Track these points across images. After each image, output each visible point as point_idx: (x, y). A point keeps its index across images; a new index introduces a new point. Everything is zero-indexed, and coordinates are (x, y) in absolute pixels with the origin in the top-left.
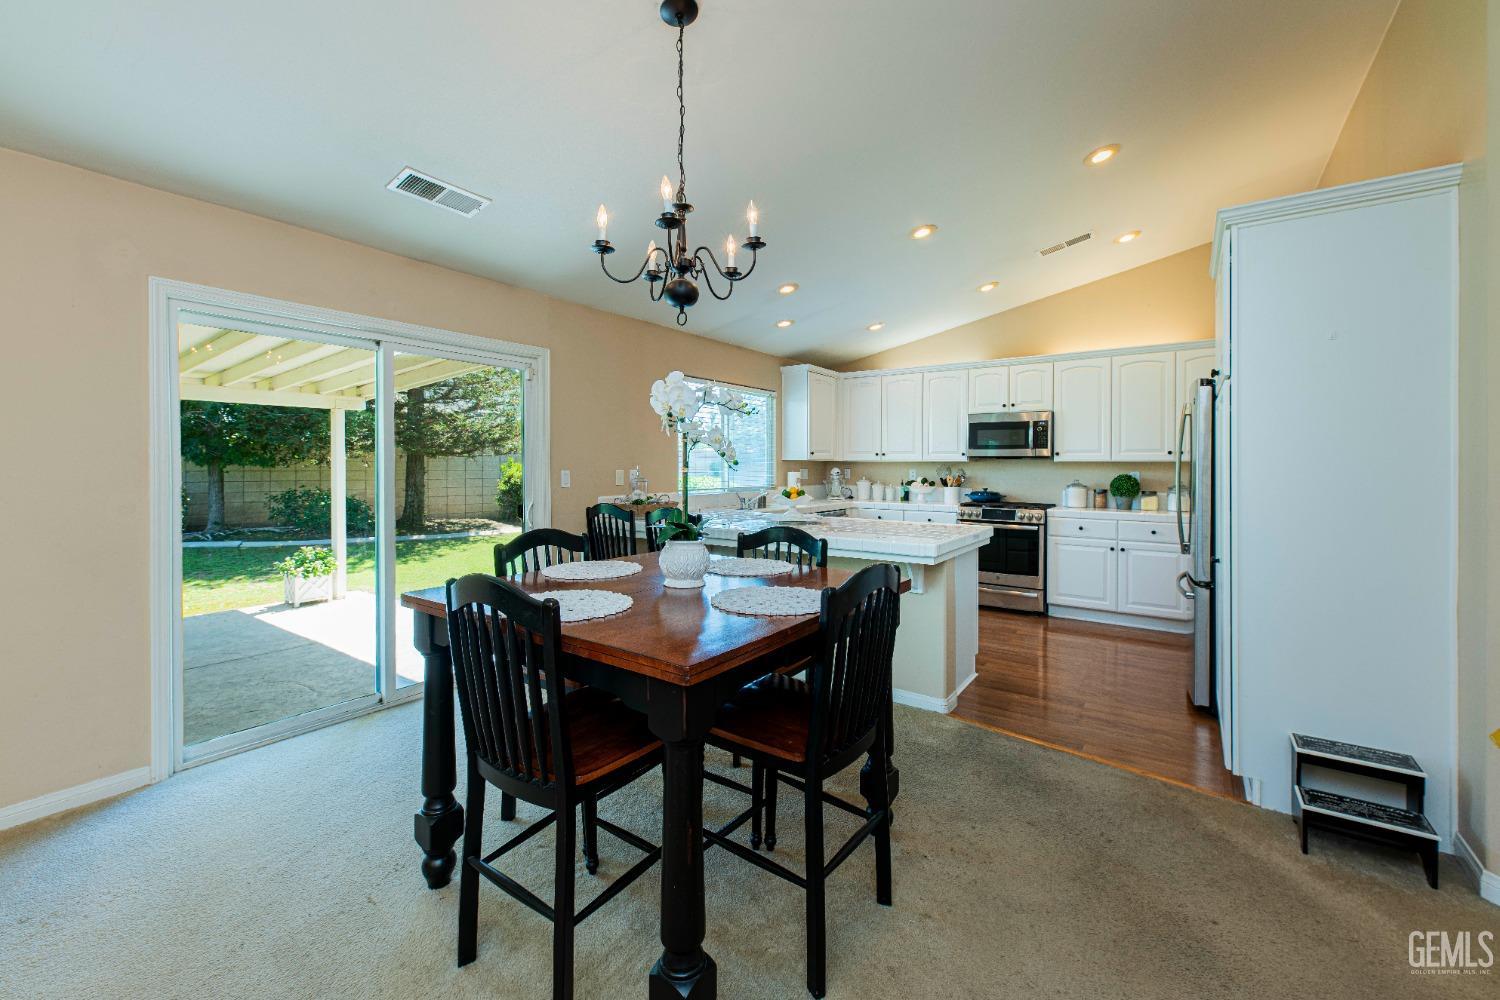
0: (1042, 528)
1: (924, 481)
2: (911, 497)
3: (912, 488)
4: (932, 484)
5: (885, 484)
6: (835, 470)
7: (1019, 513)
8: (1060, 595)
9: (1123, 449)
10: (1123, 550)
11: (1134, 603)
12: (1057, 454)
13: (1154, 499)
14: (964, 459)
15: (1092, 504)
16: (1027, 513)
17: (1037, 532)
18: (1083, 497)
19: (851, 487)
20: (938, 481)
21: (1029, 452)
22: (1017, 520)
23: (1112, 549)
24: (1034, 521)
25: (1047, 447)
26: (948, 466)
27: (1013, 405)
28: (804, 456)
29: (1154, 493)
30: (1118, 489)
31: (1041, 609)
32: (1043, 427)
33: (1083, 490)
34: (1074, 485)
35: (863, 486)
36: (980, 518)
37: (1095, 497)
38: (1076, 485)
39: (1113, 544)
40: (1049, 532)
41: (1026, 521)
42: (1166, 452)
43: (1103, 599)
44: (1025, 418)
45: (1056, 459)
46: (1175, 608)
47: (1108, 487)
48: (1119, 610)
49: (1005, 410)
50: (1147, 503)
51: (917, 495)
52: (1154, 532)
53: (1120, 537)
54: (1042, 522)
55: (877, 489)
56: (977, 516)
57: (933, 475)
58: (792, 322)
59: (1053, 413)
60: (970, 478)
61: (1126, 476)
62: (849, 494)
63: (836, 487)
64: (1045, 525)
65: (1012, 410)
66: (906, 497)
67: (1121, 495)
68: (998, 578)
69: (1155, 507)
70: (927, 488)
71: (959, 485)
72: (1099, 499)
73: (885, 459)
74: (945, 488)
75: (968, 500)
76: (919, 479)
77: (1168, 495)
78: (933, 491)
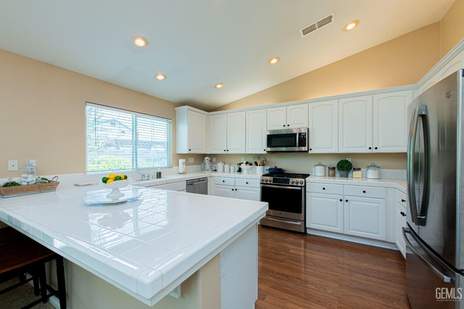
0: (303, 188)
1: (247, 163)
2: (242, 171)
3: (242, 166)
4: (251, 164)
5: (230, 164)
6: (207, 158)
7: (291, 180)
8: (313, 223)
9: (344, 147)
10: (347, 201)
11: (353, 230)
12: (311, 149)
13: (360, 172)
14: (265, 152)
15: (327, 174)
16: (295, 180)
17: (301, 191)
18: (323, 170)
19: (215, 166)
20: (254, 163)
21: (297, 149)
22: (290, 184)
23: (341, 200)
24: (299, 185)
25: (305, 146)
26: (259, 156)
27: (288, 125)
28: (186, 151)
29: (359, 169)
30: (341, 167)
31: (303, 231)
32: (303, 136)
33: (323, 167)
34: (318, 165)
35: (220, 166)
36: (272, 183)
37: (329, 171)
38: (320, 165)
39: (342, 198)
40: (307, 190)
41: (295, 184)
42: (368, 148)
43: (336, 227)
44: (295, 132)
45: (310, 152)
46: (377, 234)
47: (335, 166)
48: (345, 233)
49: (285, 128)
50: (356, 174)
51: (244, 169)
52: (364, 192)
53: (345, 194)
54: (303, 185)
55: (227, 167)
56: (270, 181)
57: (252, 161)
58: (165, 77)
59: (308, 129)
60: (269, 162)
61: (345, 160)
62: (214, 169)
63: (208, 166)
64: (305, 187)
65: (288, 127)
66: (240, 170)
67: (343, 170)
68: (281, 214)
69: (360, 176)
70: (248, 167)
71: (263, 165)
72: (331, 172)
73: (228, 152)
74: (257, 167)
75: (267, 172)
76: (245, 162)
77: (367, 170)
78: (251, 168)
